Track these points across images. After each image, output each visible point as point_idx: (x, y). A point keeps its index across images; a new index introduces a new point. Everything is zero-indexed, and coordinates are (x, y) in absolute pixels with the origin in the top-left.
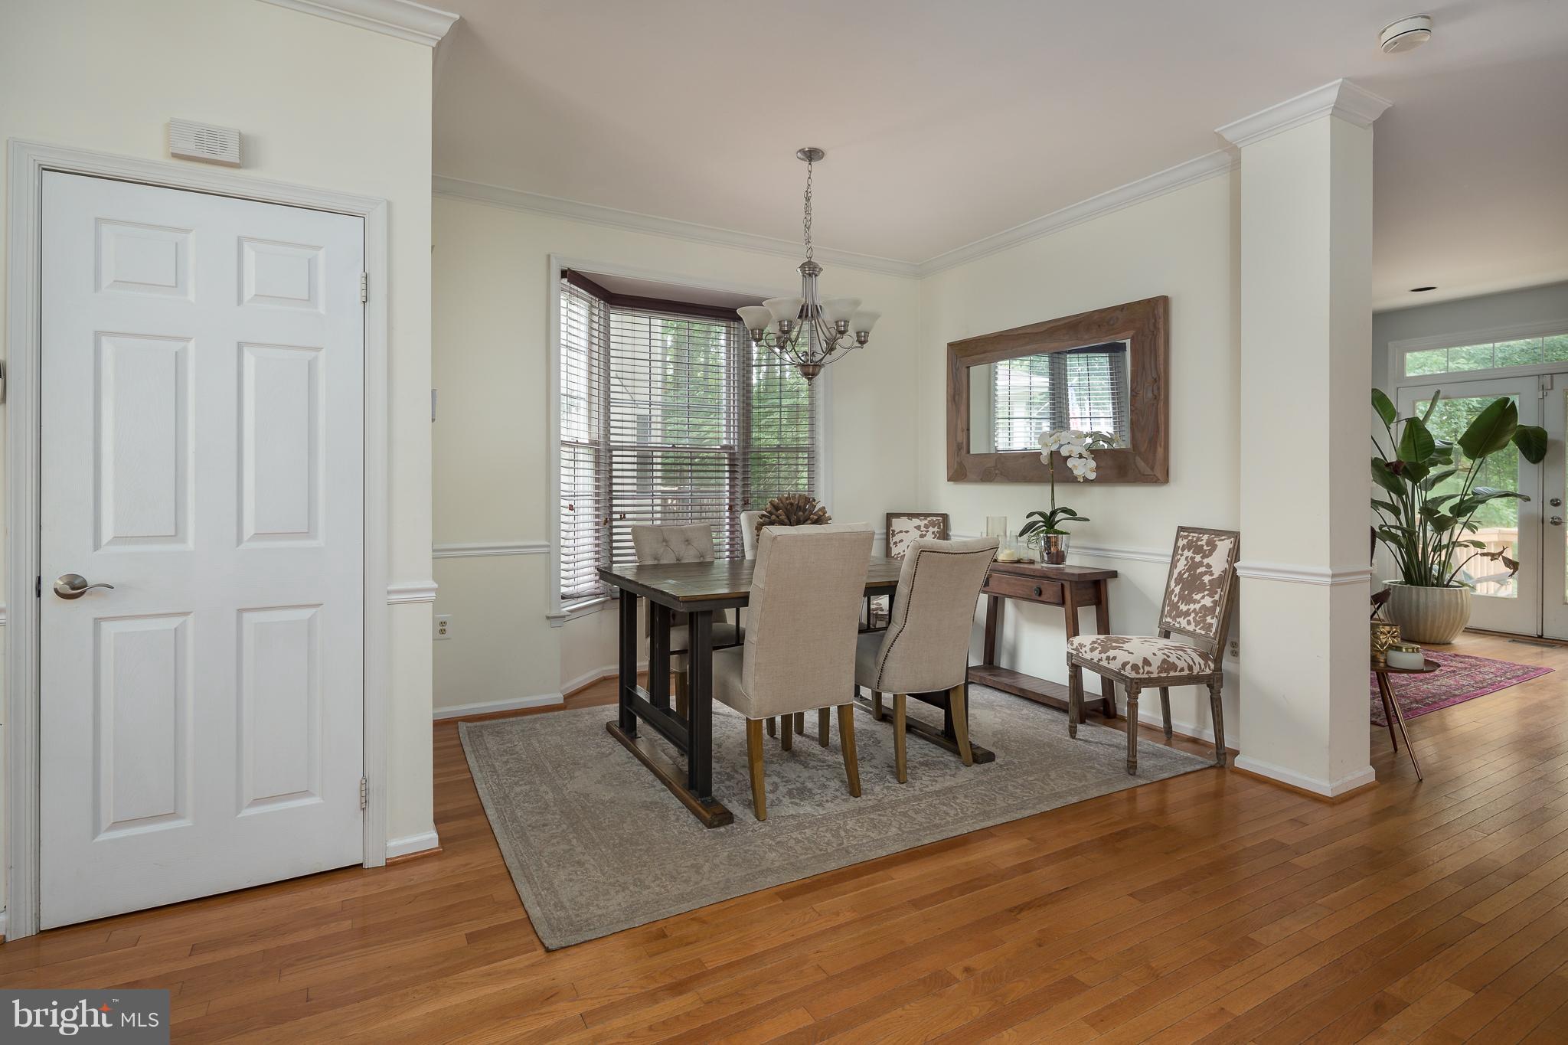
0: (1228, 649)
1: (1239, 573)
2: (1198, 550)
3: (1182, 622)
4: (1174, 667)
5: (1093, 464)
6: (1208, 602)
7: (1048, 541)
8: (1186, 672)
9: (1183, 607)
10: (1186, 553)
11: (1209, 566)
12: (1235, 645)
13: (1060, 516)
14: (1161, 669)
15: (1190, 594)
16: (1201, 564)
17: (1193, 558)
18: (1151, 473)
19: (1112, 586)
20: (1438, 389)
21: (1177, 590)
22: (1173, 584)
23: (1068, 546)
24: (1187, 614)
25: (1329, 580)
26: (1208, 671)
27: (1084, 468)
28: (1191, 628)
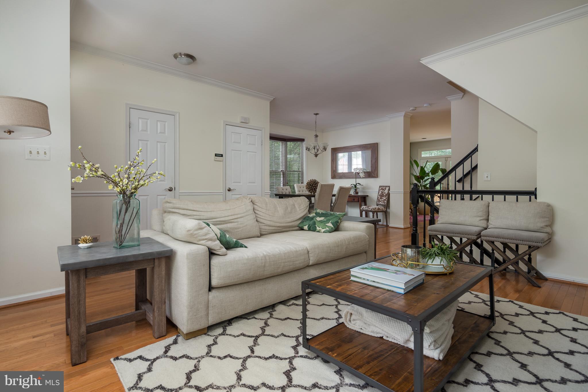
0: (388, 207)
1: (390, 193)
2: (383, 190)
3: (380, 203)
4: (380, 209)
5: (364, 174)
6: (385, 198)
7: (355, 189)
8: (382, 210)
9: (381, 200)
10: (381, 190)
11: (385, 192)
12: (389, 207)
13: (358, 185)
14: (378, 209)
15: (382, 198)
16: (384, 192)
17: (382, 191)
18: (374, 176)
19: (367, 198)
20: (427, 160)
21: (380, 197)
22: (379, 196)
23: (359, 191)
24: (381, 201)
25: (403, 193)
26: (385, 210)
27: (362, 175)
28: (382, 204)
